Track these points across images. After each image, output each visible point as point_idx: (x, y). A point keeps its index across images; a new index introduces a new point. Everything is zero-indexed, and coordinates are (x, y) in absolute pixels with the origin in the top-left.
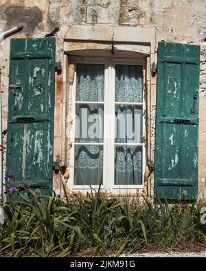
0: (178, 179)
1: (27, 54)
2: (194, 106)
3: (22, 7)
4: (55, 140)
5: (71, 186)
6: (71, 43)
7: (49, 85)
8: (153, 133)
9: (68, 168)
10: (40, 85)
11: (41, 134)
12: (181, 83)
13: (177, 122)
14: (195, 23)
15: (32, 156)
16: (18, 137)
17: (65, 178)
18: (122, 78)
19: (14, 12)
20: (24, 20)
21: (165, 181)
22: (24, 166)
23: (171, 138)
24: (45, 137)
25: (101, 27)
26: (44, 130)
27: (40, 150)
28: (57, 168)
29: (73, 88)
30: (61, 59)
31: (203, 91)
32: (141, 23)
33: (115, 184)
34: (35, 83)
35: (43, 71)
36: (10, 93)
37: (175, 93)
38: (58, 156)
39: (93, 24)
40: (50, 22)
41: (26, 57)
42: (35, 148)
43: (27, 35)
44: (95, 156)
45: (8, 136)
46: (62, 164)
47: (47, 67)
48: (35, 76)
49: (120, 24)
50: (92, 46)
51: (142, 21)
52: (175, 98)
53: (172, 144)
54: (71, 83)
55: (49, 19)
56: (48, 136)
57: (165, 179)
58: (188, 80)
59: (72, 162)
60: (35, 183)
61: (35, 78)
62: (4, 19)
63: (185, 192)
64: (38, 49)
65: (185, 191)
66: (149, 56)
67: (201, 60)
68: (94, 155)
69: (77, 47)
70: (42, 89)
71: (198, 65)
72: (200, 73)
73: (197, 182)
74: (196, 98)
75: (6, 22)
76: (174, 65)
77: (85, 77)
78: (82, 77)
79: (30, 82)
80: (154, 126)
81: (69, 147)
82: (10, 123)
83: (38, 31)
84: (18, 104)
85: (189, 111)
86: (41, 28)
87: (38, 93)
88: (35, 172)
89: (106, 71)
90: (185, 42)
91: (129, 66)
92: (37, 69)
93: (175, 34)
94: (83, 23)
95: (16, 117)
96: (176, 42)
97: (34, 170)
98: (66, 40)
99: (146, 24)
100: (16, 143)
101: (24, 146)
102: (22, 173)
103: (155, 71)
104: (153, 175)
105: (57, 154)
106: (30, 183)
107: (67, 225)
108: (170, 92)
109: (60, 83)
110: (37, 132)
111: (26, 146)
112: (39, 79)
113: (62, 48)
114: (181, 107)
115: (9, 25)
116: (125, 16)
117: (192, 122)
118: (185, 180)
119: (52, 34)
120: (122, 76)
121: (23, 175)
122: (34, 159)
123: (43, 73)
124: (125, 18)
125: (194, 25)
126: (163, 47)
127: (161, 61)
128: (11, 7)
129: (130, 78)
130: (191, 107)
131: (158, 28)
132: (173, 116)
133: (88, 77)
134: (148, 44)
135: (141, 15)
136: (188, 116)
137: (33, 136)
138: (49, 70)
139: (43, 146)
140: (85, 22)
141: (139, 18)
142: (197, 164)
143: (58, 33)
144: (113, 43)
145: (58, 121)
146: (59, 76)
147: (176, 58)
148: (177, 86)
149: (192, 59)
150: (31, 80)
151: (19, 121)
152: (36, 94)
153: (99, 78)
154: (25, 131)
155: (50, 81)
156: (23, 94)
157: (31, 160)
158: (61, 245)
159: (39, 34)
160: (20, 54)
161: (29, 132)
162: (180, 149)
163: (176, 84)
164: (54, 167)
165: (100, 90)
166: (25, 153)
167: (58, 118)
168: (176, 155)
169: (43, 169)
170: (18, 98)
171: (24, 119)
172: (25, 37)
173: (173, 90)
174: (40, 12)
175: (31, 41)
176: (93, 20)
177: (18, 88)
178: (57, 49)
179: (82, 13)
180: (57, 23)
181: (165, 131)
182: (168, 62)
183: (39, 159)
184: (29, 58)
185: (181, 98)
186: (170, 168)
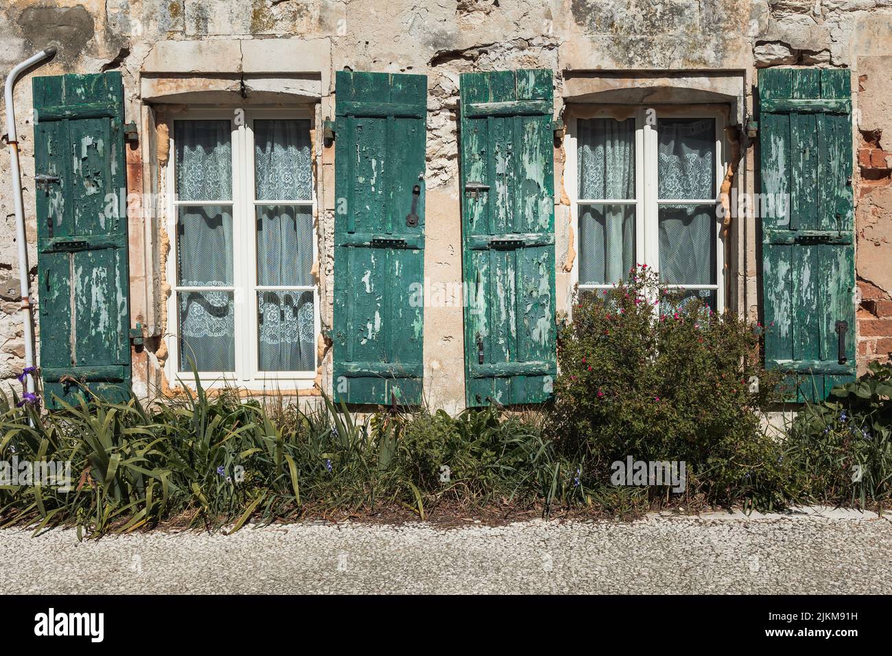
0: (382, 364)
1: (66, 109)
2: (414, 210)
3: (51, 7)
4: (132, 284)
5: (173, 375)
6: (155, 81)
7: (114, 173)
8: (330, 267)
9: (165, 339)
10: (96, 174)
11: (104, 275)
12: (386, 160)
13: (378, 245)
14: (416, 24)
15: (88, 319)
16: (60, 280)
17: (159, 358)
18: (269, 148)
19: (37, 18)
20: (57, 36)
21: (353, 367)
22: (73, 338)
23: (366, 279)
24: (110, 281)
25: (216, 43)
26: (108, 266)
27: (103, 306)
28: (138, 341)
29: (169, 172)
30: (137, 115)
31: (436, 175)
32: (299, 30)
33: (260, 368)
34: (85, 169)
35: (101, 143)
36: (39, 191)
37: (373, 182)
38: (140, 317)
39: (199, 38)
40: (111, 38)
41: (64, 117)
42: (94, 303)
43: (66, 68)
44: (222, 313)
45: (40, 279)
46: (149, 332)
47: (107, 135)
48: (84, 155)
49: (254, 34)
50: (198, 85)
51: (302, 25)
52: (374, 194)
53: (368, 291)
54: (165, 163)
55: (108, 31)
56: (117, 279)
57: (354, 364)
58: (401, 152)
59: (171, 326)
60: (96, 373)
61: (84, 159)
62: (18, 36)
63: (396, 390)
64: (87, 97)
65: (395, 388)
66: (319, 101)
67: (429, 106)
68: (218, 309)
69: (169, 88)
70: (100, 182)
71: (423, 118)
72: (429, 134)
73: (420, 369)
74: (418, 193)
75: (23, 40)
76: (371, 120)
77: (193, 147)
78: (186, 148)
79: (75, 167)
80: (332, 253)
81: (164, 295)
82: (43, 253)
83: (86, 58)
84: (55, 215)
85: (403, 222)
86: (93, 52)
87: (92, 190)
88: (95, 351)
89: (234, 134)
90: (393, 69)
91: (283, 122)
92: (87, 141)
93: (372, 51)
94: (178, 35)
95: (52, 241)
96: (376, 69)
97: (93, 347)
98: (144, 75)
99: (309, 31)
100: (57, 294)
101: (72, 299)
102: (70, 352)
103: (330, 136)
104: (330, 353)
105: (138, 314)
106: (86, 372)
107: (140, 470)
108: (361, 180)
109: (138, 167)
110: (95, 270)
111: (76, 299)
112: (92, 161)
113: (137, 91)
114: (385, 212)
115: (28, 48)
116: (265, 16)
117: (409, 244)
118: (395, 366)
119: (115, 64)
120: (269, 143)
121: (73, 355)
122: (92, 324)
123: (100, 148)
124: (265, 20)
125: (415, 29)
126: (347, 83)
127: (343, 114)
128: (30, 8)
129: (285, 147)
130: (409, 211)
131: (336, 39)
132: (368, 231)
133: (199, 148)
134: (316, 76)
135: (299, 11)
136: (401, 232)
137: (87, 279)
138: (111, 142)
139: (109, 298)
140: (183, 32)
141: (294, 18)
142: (421, 332)
143: (128, 60)
144: (242, 76)
145: (137, 245)
146: (135, 153)
147: (375, 106)
148: (378, 167)
149: (410, 106)
150: (77, 165)
151: (59, 248)
152: (88, 193)
153: (220, 149)
154: (72, 267)
155: (114, 165)
156: (63, 193)
157: (87, 326)
158: (132, 505)
159: (90, 66)
160: (52, 109)
161: (80, 270)
162: (384, 302)
163: (374, 163)
164: (132, 340)
165: (224, 176)
166: (74, 312)
167: (136, 240)
168: (377, 314)
169: (111, 345)
170: (55, 202)
171: (67, 244)
172: (62, 73)
173: (370, 176)
174: (88, 15)
175: (73, 82)
176: (198, 27)
177: (54, 181)
178: (128, 94)
179: (175, 14)
180: (124, 39)
181: (351, 263)
182: (357, 116)
183: (101, 325)
184: (71, 118)
185: (386, 193)
186: (364, 342)
